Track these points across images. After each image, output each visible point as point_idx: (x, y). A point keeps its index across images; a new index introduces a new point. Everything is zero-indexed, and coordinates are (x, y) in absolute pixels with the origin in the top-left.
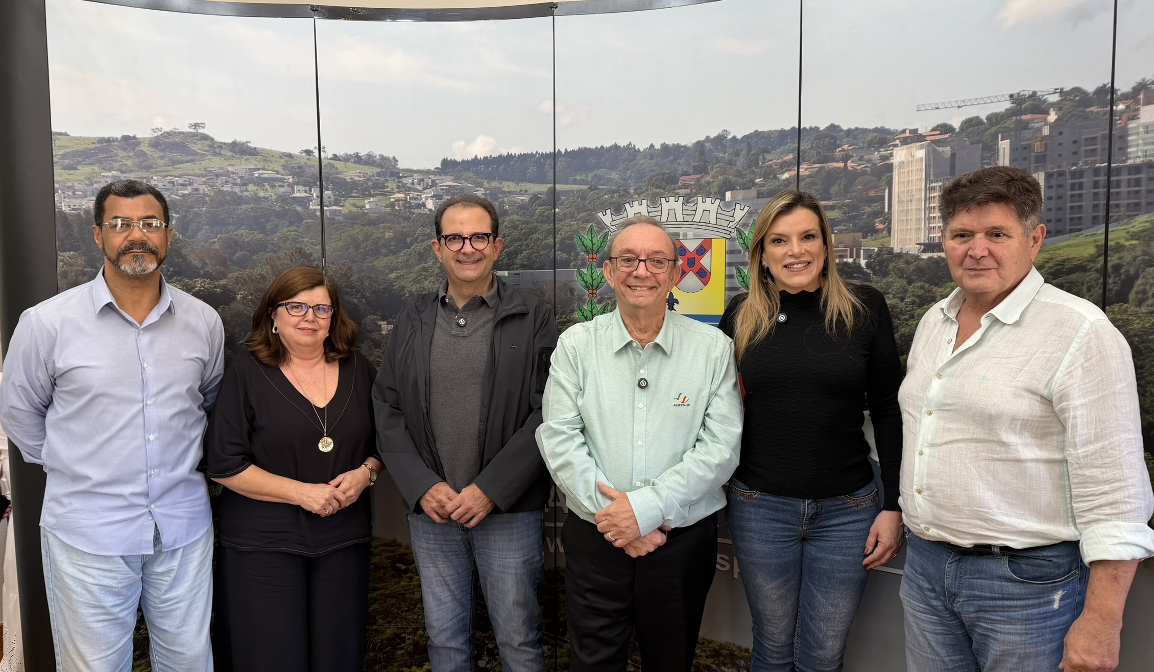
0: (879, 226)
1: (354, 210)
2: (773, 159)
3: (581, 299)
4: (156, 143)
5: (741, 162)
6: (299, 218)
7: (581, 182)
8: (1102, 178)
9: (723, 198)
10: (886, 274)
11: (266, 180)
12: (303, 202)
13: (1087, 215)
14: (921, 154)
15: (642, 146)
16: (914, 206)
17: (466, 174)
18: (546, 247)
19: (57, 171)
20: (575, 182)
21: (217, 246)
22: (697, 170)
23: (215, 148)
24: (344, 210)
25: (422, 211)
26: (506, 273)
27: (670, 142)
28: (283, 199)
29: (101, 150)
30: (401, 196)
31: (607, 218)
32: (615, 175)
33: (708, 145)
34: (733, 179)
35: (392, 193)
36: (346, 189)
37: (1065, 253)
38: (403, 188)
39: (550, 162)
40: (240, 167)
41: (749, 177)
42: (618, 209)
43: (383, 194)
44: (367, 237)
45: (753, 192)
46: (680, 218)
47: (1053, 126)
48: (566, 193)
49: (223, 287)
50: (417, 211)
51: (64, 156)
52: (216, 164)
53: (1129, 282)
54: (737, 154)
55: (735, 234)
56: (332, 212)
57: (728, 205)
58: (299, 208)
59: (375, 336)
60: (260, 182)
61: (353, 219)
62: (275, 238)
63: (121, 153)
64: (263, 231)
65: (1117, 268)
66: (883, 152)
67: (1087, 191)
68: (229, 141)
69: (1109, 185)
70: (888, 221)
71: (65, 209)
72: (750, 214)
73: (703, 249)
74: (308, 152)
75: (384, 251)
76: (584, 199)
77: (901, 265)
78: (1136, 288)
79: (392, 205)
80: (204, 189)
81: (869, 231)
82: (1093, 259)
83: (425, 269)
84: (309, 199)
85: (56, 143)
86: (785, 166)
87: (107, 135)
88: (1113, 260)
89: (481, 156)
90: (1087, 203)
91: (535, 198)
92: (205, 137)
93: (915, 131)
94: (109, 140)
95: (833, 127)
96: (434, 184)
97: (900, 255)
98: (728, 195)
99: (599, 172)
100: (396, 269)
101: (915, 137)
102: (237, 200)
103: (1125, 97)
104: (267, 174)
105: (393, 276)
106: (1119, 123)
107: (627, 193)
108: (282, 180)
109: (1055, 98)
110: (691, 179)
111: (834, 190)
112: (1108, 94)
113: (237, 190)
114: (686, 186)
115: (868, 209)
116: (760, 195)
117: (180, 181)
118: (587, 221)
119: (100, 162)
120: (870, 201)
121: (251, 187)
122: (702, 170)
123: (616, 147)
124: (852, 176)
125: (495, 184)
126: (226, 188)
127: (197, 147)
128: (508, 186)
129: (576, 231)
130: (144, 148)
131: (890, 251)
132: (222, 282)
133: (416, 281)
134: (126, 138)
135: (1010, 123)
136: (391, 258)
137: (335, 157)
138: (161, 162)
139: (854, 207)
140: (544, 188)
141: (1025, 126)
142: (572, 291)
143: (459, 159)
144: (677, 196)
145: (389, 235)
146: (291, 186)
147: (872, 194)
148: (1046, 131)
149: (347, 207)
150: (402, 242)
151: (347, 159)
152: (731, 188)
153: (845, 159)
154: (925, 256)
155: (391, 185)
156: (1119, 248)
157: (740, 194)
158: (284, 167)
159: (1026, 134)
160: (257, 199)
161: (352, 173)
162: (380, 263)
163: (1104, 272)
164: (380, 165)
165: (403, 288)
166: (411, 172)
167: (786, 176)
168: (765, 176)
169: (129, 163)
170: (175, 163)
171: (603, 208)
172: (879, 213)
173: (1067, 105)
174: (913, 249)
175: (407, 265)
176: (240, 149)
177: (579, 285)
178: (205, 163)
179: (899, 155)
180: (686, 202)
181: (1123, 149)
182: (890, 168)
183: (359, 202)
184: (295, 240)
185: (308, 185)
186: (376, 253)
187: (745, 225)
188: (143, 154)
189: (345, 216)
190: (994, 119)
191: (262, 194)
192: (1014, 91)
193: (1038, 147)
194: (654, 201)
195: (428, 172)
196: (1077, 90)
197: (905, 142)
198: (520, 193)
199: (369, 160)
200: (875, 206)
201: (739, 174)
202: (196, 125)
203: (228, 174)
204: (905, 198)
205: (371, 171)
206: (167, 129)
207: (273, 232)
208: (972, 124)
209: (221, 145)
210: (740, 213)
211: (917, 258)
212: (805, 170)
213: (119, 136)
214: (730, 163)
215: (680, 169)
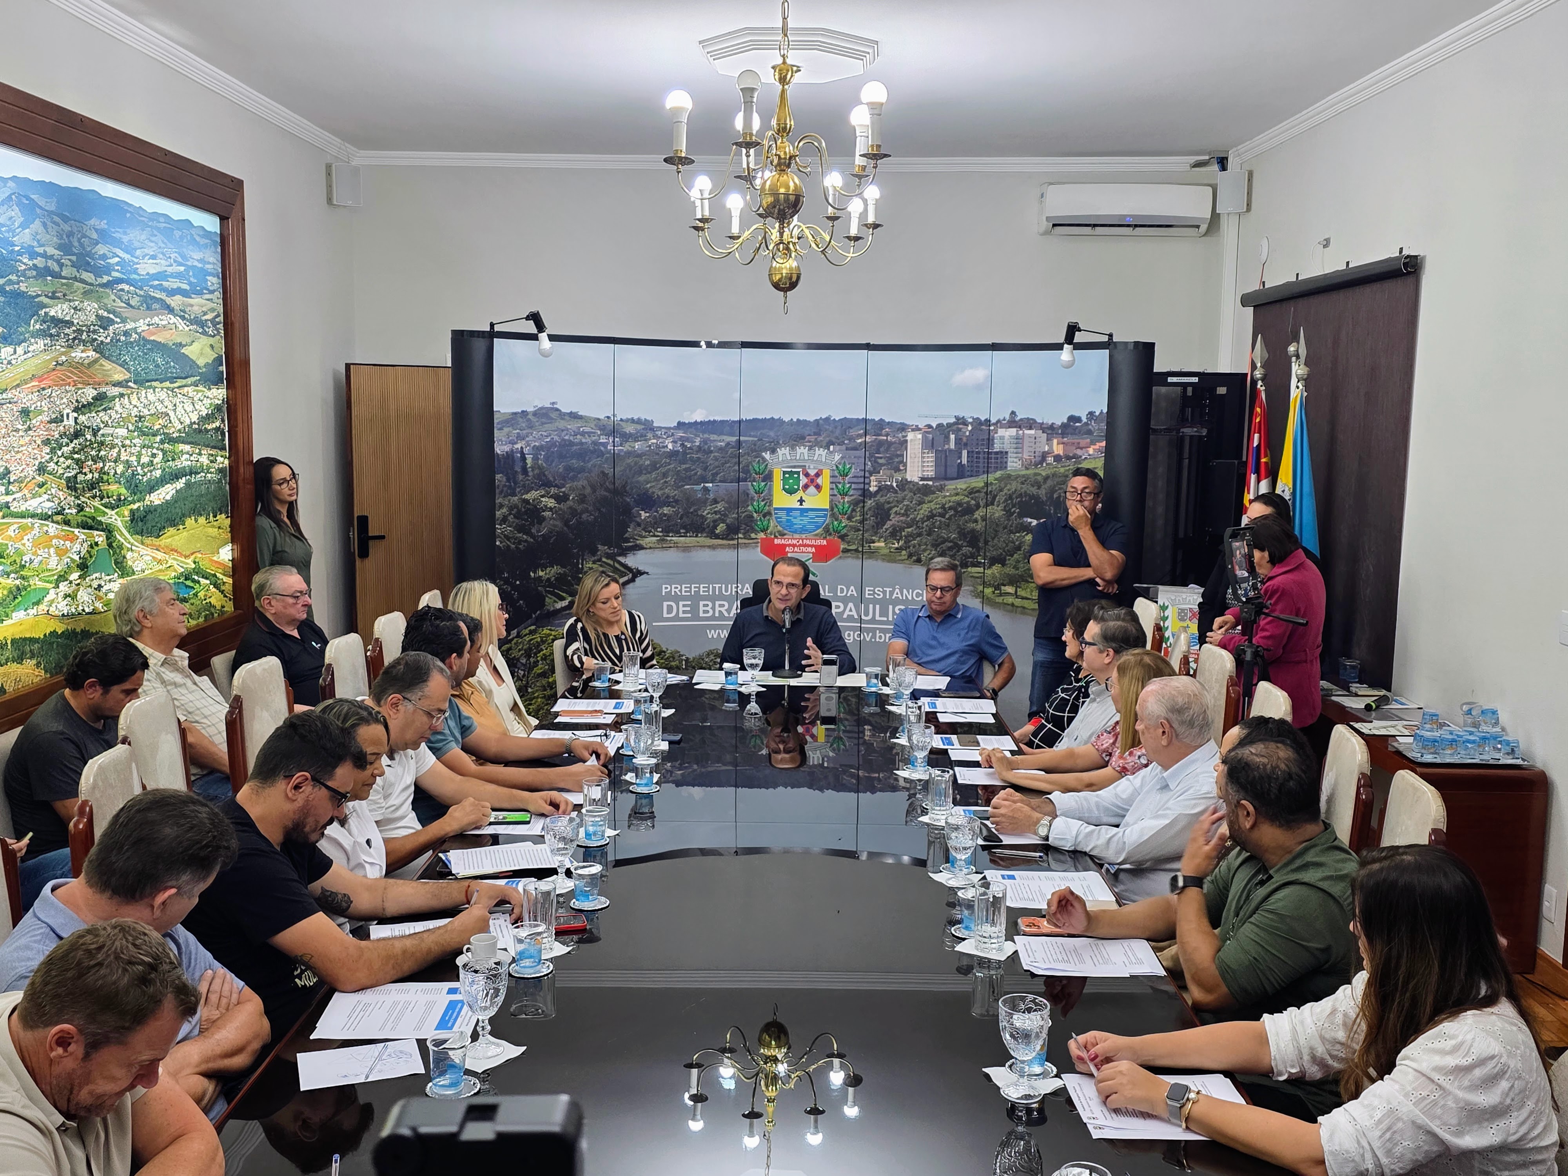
0: (902, 468)
1: (630, 449)
2: (853, 432)
3: (753, 499)
4: (535, 414)
5: (838, 432)
6: (602, 454)
7: (753, 436)
8: (986, 456)
9: (829, 449)
10: (905, 490)
11: (587, 433)
12: (605, 445)
13: (981, 470)
14: (920, 436)
15: (786, 419)
16: (916, 460)
17: (690, 430)
18: (734, 471)
19: (496, 431)
20: (750, 436)
21: (561, 470)
22: (815, 434)
23: (562, 415)
24: (625, 450)
25: (666, 450)
26: (711, 485)
27: (801, 419)
28: (595, 443)
29: (512, 419)
30: (655, 441)
31: (767, 455)
32: (772, 434)
33: (821, 421)
34: (834, 440)
35: (650, 439)
36: (626, 437)
37: (974, 485)
38: (656, 437)
39: (737, 425)
40: (573, 426)
41: (842, 440)
42: (773, 451)
43: (646, 440)
44: (636, 463)
45: (844, 447)
46: (806, 458)
47: (970, 432)
48: (745, 441)
49: (564, 492)
50: (663, 450)
51: (498, 423)
52: (562, 424)
53: (994, 498)
54: (836, 428)
55: (835, 468)
56: (619, 450)
57: (831, 452)
58: (602, 448)
59: (638, 519)
60: (583, 434)
61: (629, 454)
62: (589, 465)
63: (521, 420)
64: (584, 461)
65: (991, 492)
66: (904, 434)
67: (981, 460)
68: (569, 411)
69: (988, 458)
70: (905, 465)
71: (499, 452)
72: (842, 458)
73: (818, 475)
74: (608, 417)
75: (644, 472)
76: (755, 445)
77: (911, 486)
78: (997, 500)
79: (650, 446)
80: (556, 438)
81: (897, 470)
82: (983, 488)
83: (666, 482)
84: (608, 443)
85: (495, 417)
86: (860, 436)
87: (515, 411)
88: (990, 489)
89: (699, 420)
90: (981, 465)
91: (728, 444)
92: (557, 410)
93: (917, 426)
94: (515, 414)
95: (881, 420)
96: (673, 435)
97: (911, 482)
98: (832, 448)
99: (764, 431)
100: (650, 482)
101: (917, 429)
102: (571, 444)
103: (994, 424)
104: (587, 429)
105: (648, 486)
106: (992, 434)
107: (778, 442)
108: (594, 433)
109: (970, 420)
110: (812, 438)
111: (882, 449)
112: (988, 421)
113: (571, 438)
114: (810, 442)
115: (896, 460)
116: (847, 449)
117: (545, 434)
118: (757, 457)
119: (512, 425)
120: (898, 456)
121: (578, 437)
122: (818, 434)
123: (772, 418)
124: (890, 444)
125: (706, 436)
126: (567, 438)
127: (553, 415)
128: (713, 437)
129: (751, 462)
130: (530, 417)
131: (906, 480)
132: (563, 490)
133: (661, 489)
134: (523, 412)
135: (955, 427)
136: (648, 475)
137: (621, 420)
138: (537, 424)
139: (890, 458)
140: (734, 439)
141: (960, 430)
142: (748, 495)
143: (687, 422)
144: (805, 446)
145: (647, 462)
146: (599, 436)
147: (898, 453)
148: (967, 433)
149: (626, 447)
150: (654, 467)
151: (627, 420)
152: (833, 444)
153: (887, 435)
154: (921, 483)
155: (650, 435)
156: (991, 484)
157: (838, 447)
158: (596, 425)
159: (960, 433)
160: (582, 443)
161: (630, 429)
162: (642, 478)
163: (986, 493)
164: (644, 424)
165: (654, 493)
166: (660, 428)
167: (859, 441)
168: (849, 440)
169: (524, 425)
170: (543, 424)
171: (765, 450)
172: (902, 462)
173: (975, 424)
174: (916, 480)
175: (656, 480)
176: (574, 416)
177: (752, 492)
178: (557, 424)
179: (910, 436)
180: (810, 449)
181: (993, 445)
182: (906, 441)
183: (632, 444)
184: (600, 466)
185: (608, 435)
186: (640, 473)
187: (840, 464)
188: (529, 420)
189: (625, 453)
190: (949, 425)
191: (584, 440)
192: (957, 414)
193: (965, 440)
194: (793, 448)
195: (669, 428)
196: (978, 418)
197: (913, 430)
198: (720, 441)
199: (638, 422)
200: (900, 459)
201: (837, 438)
202: (553, 403)
203: (567, 430)
204: (913, 456)
205: (640, 427)
206: (540, 406)
207: (588, 462)
208: (939, 426)
209: (565, 414)
210: (837, 457)
211: (917, 483)
212: (868, 439)
213: (520, 411)
214: (832, 432)
215: (807, 433)
